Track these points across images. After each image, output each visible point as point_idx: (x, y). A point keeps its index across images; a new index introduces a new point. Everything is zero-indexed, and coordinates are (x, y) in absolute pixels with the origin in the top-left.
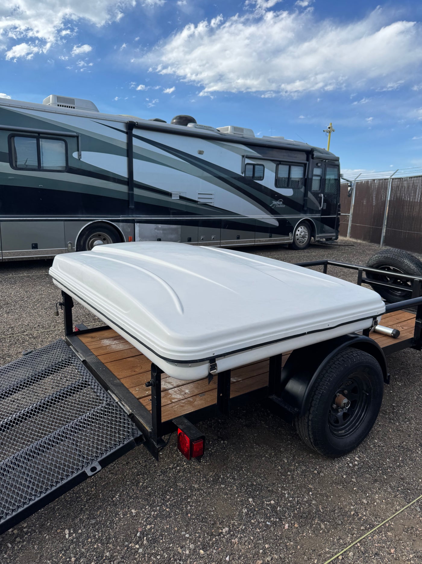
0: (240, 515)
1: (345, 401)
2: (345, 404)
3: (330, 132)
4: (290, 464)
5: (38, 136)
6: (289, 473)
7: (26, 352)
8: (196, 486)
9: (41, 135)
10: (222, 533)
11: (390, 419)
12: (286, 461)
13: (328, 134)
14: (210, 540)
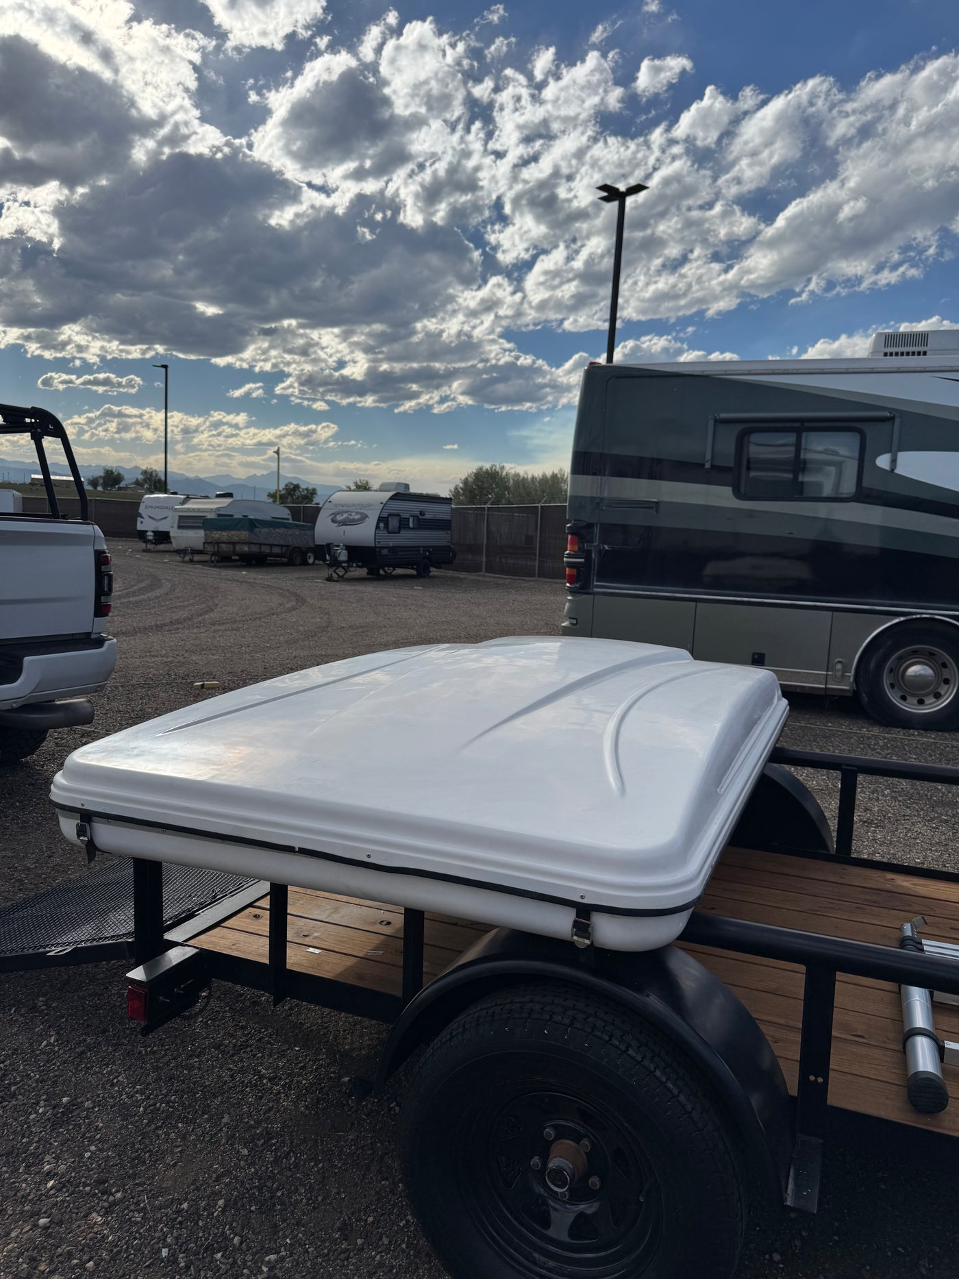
0: (171, 1203)
5: (801, 427)
9: (807, 424)
14: (87, 1185)
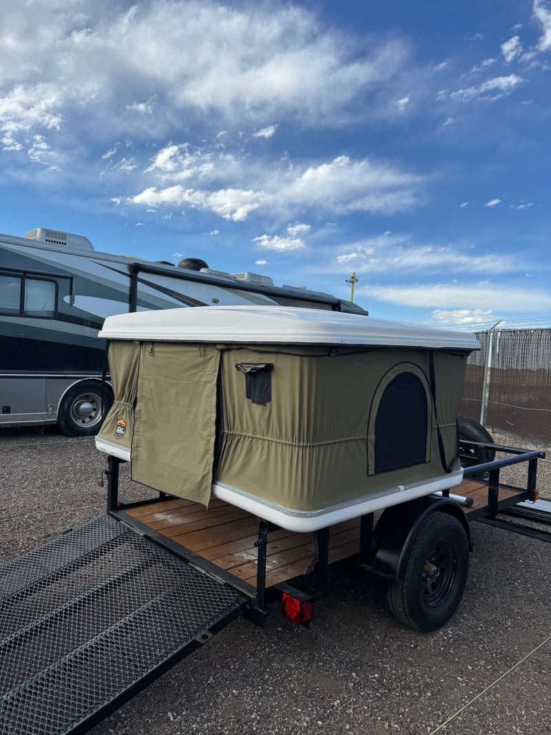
0: (347, 688)
1: (434, 568)
2: (434, 571)
3: (353, 282)
4: (383, 641)
5: (24, 276)
6: (385, 649)
7: (65, 530)
8: (293, 665)
9: (27, 275)
10: (334, 706)
11: (473, 594)
12: (379, 638)
13: (351, 284)
14: (324, 712)
